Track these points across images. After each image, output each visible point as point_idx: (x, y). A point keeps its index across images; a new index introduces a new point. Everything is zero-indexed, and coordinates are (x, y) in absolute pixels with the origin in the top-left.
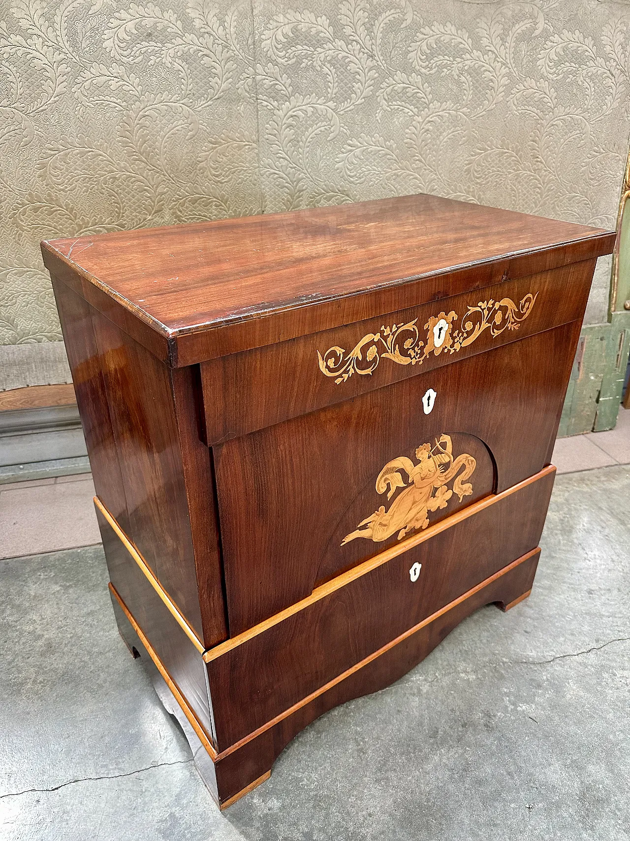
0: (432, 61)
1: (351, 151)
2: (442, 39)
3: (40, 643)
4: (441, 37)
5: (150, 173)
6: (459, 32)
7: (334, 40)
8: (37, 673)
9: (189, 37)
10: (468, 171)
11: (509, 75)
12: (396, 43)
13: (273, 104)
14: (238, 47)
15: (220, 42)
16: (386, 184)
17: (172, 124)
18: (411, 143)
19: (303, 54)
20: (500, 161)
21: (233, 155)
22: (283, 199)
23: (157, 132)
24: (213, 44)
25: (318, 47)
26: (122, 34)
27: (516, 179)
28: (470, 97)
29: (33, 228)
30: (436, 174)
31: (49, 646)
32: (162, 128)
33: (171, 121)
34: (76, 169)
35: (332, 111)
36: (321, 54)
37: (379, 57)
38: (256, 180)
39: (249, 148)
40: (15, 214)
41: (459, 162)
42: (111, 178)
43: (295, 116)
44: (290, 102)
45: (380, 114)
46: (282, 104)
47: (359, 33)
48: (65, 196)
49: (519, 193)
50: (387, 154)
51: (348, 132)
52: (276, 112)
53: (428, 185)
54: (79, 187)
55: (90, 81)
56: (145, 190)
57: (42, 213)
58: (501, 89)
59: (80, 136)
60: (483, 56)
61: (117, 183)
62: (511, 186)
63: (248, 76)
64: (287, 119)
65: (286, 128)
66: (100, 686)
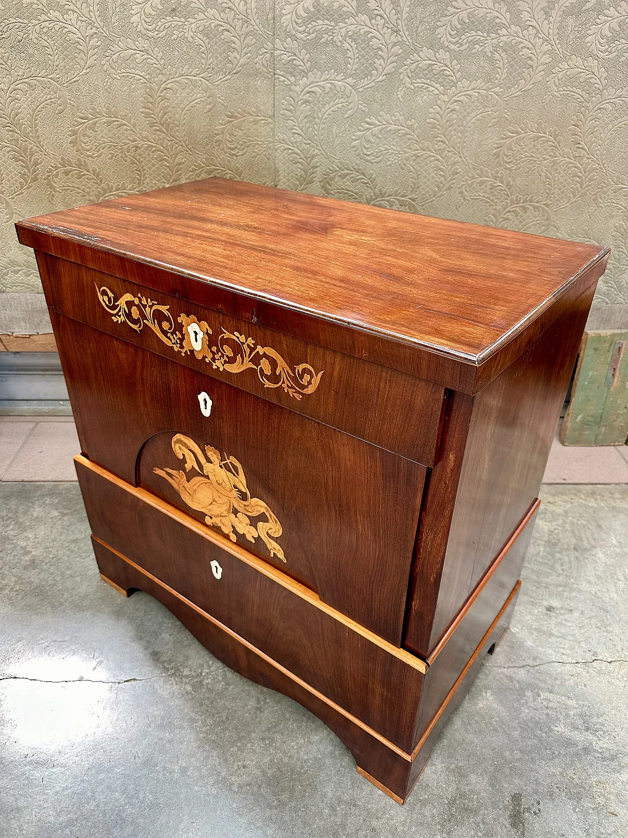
0: (463, 37)
1: (369, 129)
2: (476, 13)
3: (27, 558)
4: (475, 10)
5: (169, 144)
6: (497, 5)
7: (357, 15)
8: (16, 582)
9: (211, 12)
10: (497, 155)
11: (551, 52)
12: (424, 18)
13: (291, 79)
14: (258, 22)
15: (241, 16)
16: (405, 165)
17: (192, 97)
18: (434, 124)
19: (323, 29)
20: (534, 145)
21: (249, 129)
22: (296, 175)
23: (177, 104)
24: (234, 19)
25: (340, 22)
26: (149, 10)
27: (552, 166)
28: (504, 76)
29: (64, 189)
30: (461, 157)
31: (33, 562)
32: (182, 101)
33: (191, 95)
34: (103, 137)
35: (350, 88)
36: (342, 29)
37: (404, 32)
38: (270, 155)
39: (264, 123)
40: (49, 176)
41: (487, 145)
42: (134, 147)
43: (312, 92)
44: (307, 78)
45: (402, 92)
46: (299, 80)
47: (383, 7)
48: (92, 161)
49: (555, 181)
50: (407, 134)
51: (367, 110)
52: (293, 87)
53: (451, 169)
54: (105, 154)
55: (118, 54)
56: (165, 159)
57: (72, 176)
58: (541, 68)
59: (108, 106)
60: (522, 31)
61: (139, 151)
62: (545, 173)
63: (267, 51)
64: (304, 96)
65: (303, 104)
66: (61, 604)
